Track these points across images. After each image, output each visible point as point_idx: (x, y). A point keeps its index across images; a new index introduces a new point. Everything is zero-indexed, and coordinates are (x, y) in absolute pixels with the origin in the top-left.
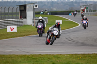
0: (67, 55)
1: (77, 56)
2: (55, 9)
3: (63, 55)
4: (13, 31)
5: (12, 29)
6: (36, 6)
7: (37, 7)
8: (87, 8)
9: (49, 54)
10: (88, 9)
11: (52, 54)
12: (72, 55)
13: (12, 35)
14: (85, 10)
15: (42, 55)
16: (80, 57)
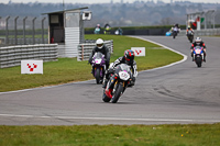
0: (156, 126)
1: (179, 129)
2: (129, 23)
4: (35, 71)
5: (32, 66)
6: (87, 15)
7: (89, 18)
8: (202, 20)
9: (115, 123)
10: (205, 22)
11: (123, 124)
12: (169, 126)
13: (33, 81)
14: (199, 24)
15: (101, 127)
16: (185, 131)
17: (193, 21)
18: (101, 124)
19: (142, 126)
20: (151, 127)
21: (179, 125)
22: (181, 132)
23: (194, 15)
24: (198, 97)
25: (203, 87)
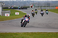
0: (22, 33)
2: (15, 6)
6: (4, 4)
10: (35, 6)
12: (25, 33)
14: (33, 6)
16: (30, 34)
17: (32, 5)
18: (7, 32)
19: (18, 33)
20: (21, 33)
23: (32, 4)
24: (33, 25)
25: (34, 23)
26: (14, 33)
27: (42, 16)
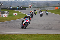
0: (21, 35)
3: (18, 35)
7: (2, 5)
10: (34, 6)
14: (32, 6)
17: (30, 6)
19: (17, 34)
21: (27, 34)
22: (27, 36)
23: (31, 4)
24: (32, 26)
26: (12, 35)
27: (41, 17)
